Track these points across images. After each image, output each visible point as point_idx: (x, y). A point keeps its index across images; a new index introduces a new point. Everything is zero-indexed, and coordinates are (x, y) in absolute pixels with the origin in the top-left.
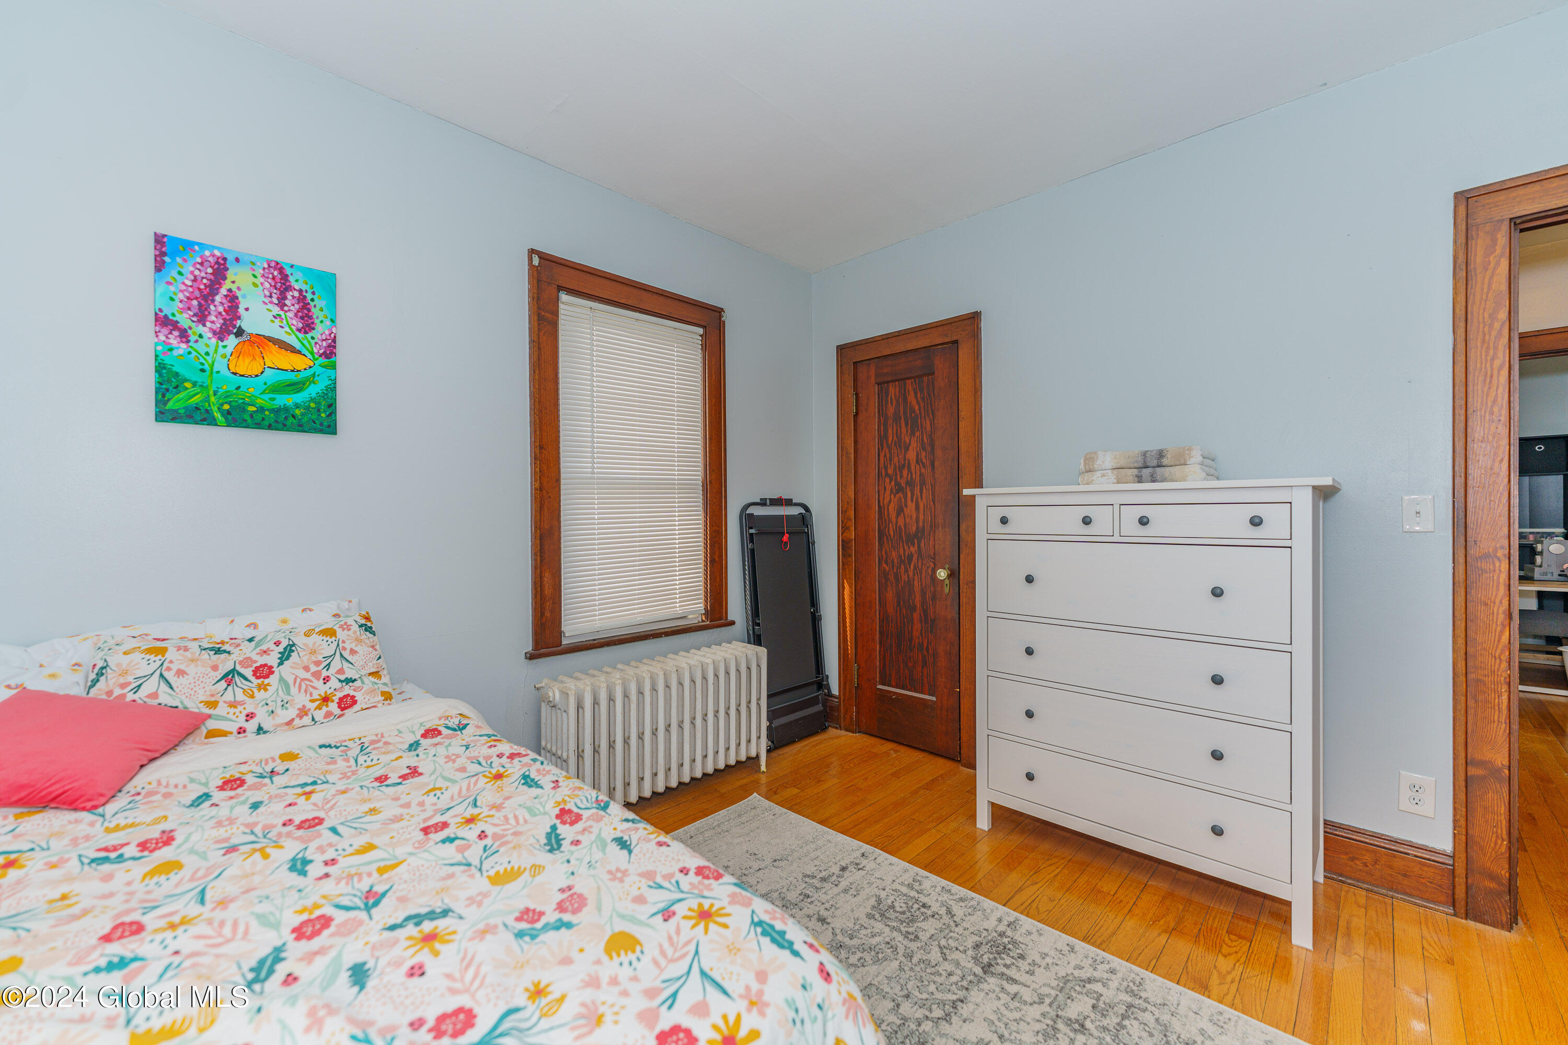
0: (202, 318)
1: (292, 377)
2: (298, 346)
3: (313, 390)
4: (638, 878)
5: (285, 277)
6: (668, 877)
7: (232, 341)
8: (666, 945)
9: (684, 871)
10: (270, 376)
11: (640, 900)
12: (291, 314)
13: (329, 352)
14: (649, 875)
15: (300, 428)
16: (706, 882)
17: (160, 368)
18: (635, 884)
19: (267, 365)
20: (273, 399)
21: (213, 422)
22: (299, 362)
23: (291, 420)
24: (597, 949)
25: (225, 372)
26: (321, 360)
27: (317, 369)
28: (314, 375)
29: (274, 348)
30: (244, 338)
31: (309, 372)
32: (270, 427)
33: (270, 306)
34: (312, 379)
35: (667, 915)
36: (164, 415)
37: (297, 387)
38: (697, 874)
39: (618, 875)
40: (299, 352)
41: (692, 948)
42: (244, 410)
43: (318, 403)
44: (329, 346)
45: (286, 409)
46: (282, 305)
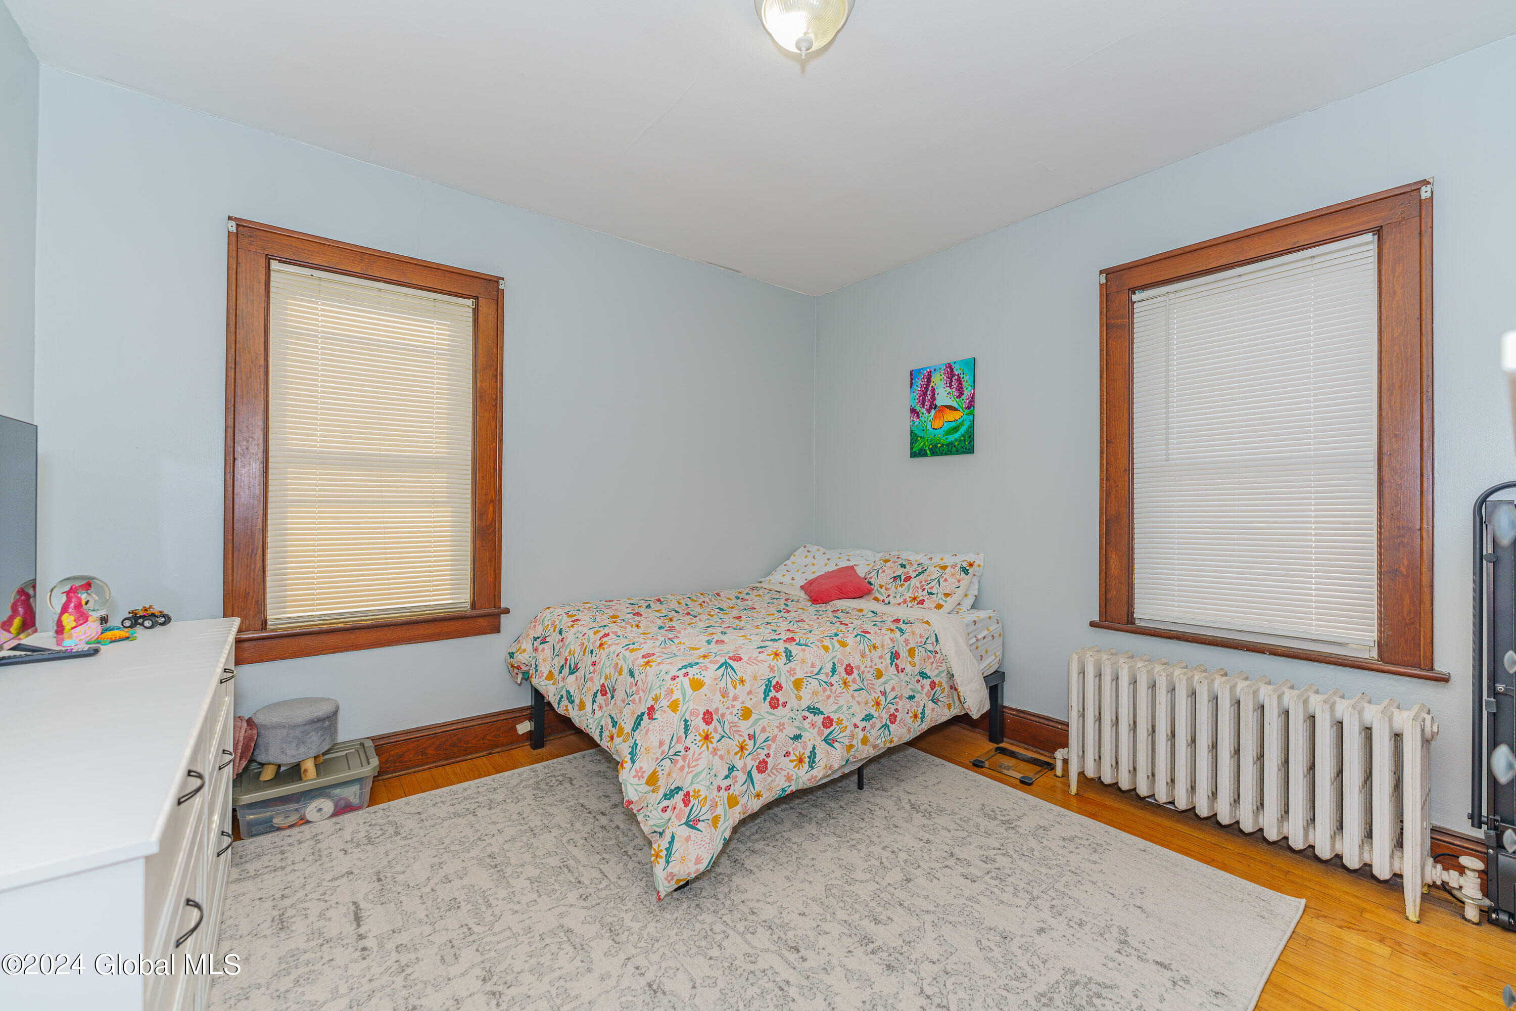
0: (923, 405)
1: (954, 424)
2: (956, 406)
3: (963, 429)
4: (775, 734)
5: (952, 369)
6: (769, 747)
7: (933, 412)
8: (738, 729)
9: (768, 755)
10: (947, 426)
11: (764, 730)
12: (954, 390)
13: (971, 405)
14: (774, 739)
15: (958, 452)
16: (758, 761)
17: (912, 432)
18: (772, 731)
19: (946, 420)
20: (947, 439)
21: (925, 455)
22: (957, 415)
23: (954, 449)
24: (749, 704)
25: (931, 429)
26: (966, 411)
27: (965, 417)
28: (963, 421)
29: (947, 410)
30: (937, 409)
31: (962, 419)
32: (946, 454)
33: (946, 389)
34: (962, 424)
35: (751, 737)
36: (913, 455)
37: (956, 429)
38: (764, 760)
39: (781, 727)
40: (957, 410)
41: (732, 737)
42: (936, 446)
43: (964, 437)
44: (970, 401)
45: (952, 443)
46: (950, 386)
